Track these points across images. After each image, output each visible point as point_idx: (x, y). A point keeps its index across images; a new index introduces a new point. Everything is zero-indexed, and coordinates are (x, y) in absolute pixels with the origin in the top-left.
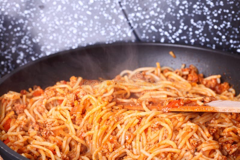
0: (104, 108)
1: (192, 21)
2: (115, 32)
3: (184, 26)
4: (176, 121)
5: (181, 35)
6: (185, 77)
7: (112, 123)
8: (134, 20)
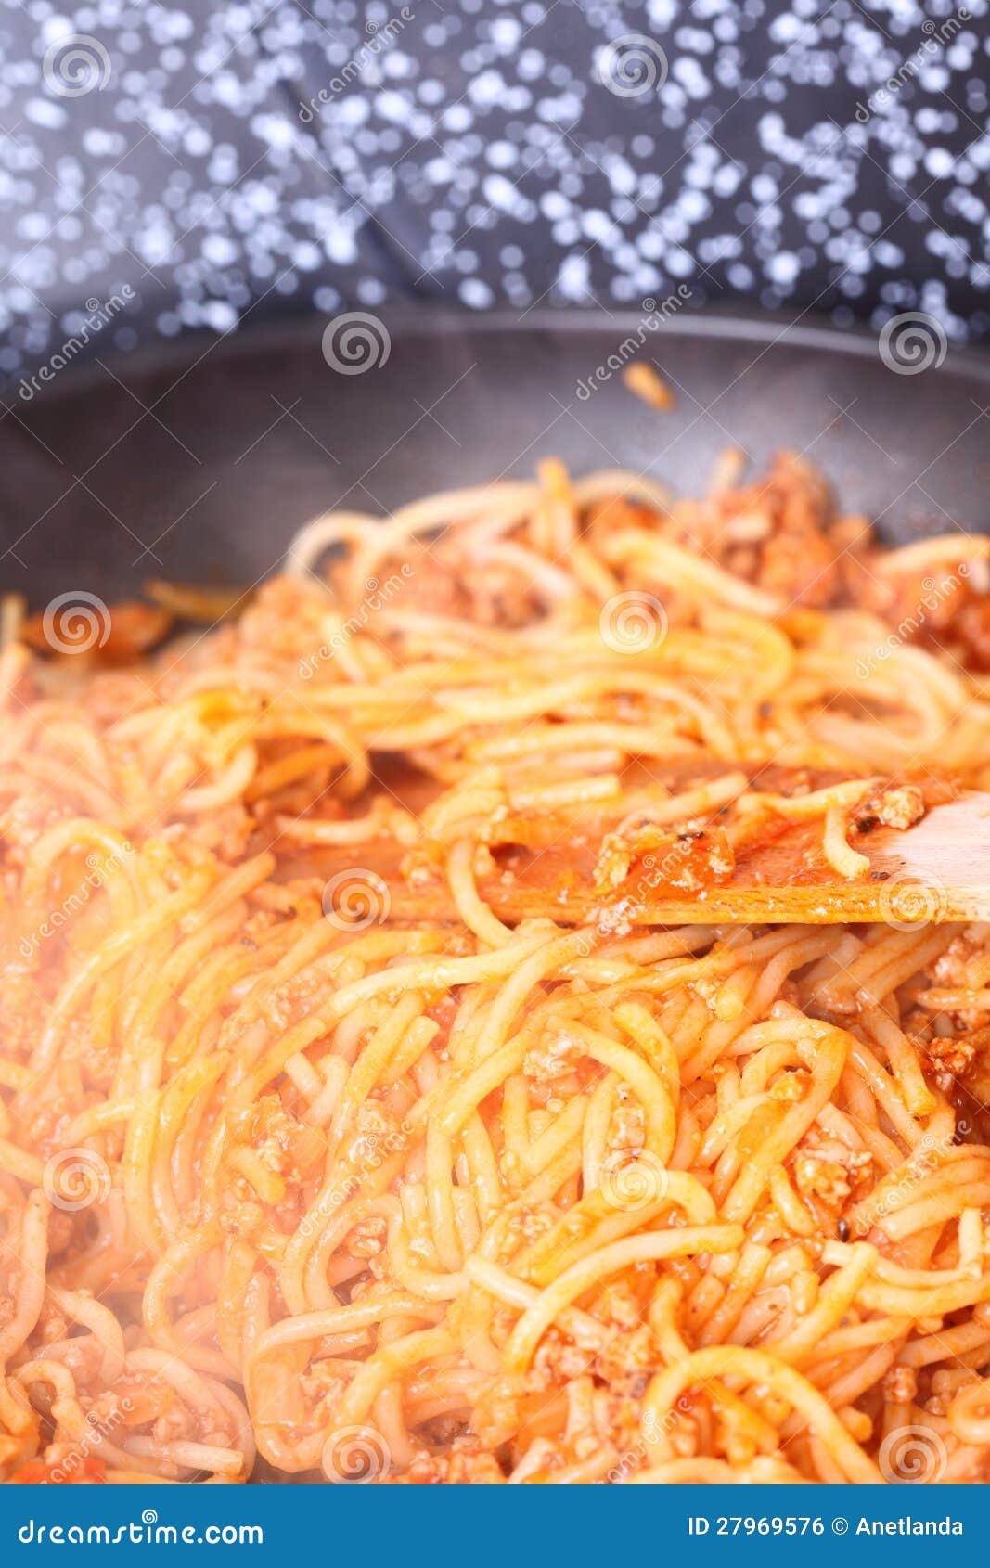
0: (192, 920)
1: (772, 132)
2: (236, 235)
3: (715, 170)
4: (696, 1012)
5: (698, 234)
6: (743, 561)
7: (254, 1041)
8: (369, 143)
